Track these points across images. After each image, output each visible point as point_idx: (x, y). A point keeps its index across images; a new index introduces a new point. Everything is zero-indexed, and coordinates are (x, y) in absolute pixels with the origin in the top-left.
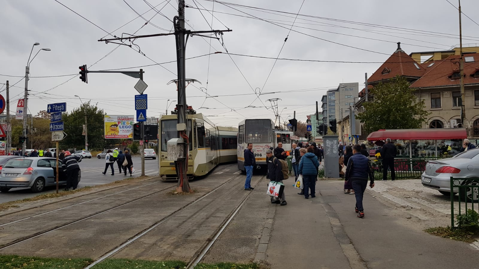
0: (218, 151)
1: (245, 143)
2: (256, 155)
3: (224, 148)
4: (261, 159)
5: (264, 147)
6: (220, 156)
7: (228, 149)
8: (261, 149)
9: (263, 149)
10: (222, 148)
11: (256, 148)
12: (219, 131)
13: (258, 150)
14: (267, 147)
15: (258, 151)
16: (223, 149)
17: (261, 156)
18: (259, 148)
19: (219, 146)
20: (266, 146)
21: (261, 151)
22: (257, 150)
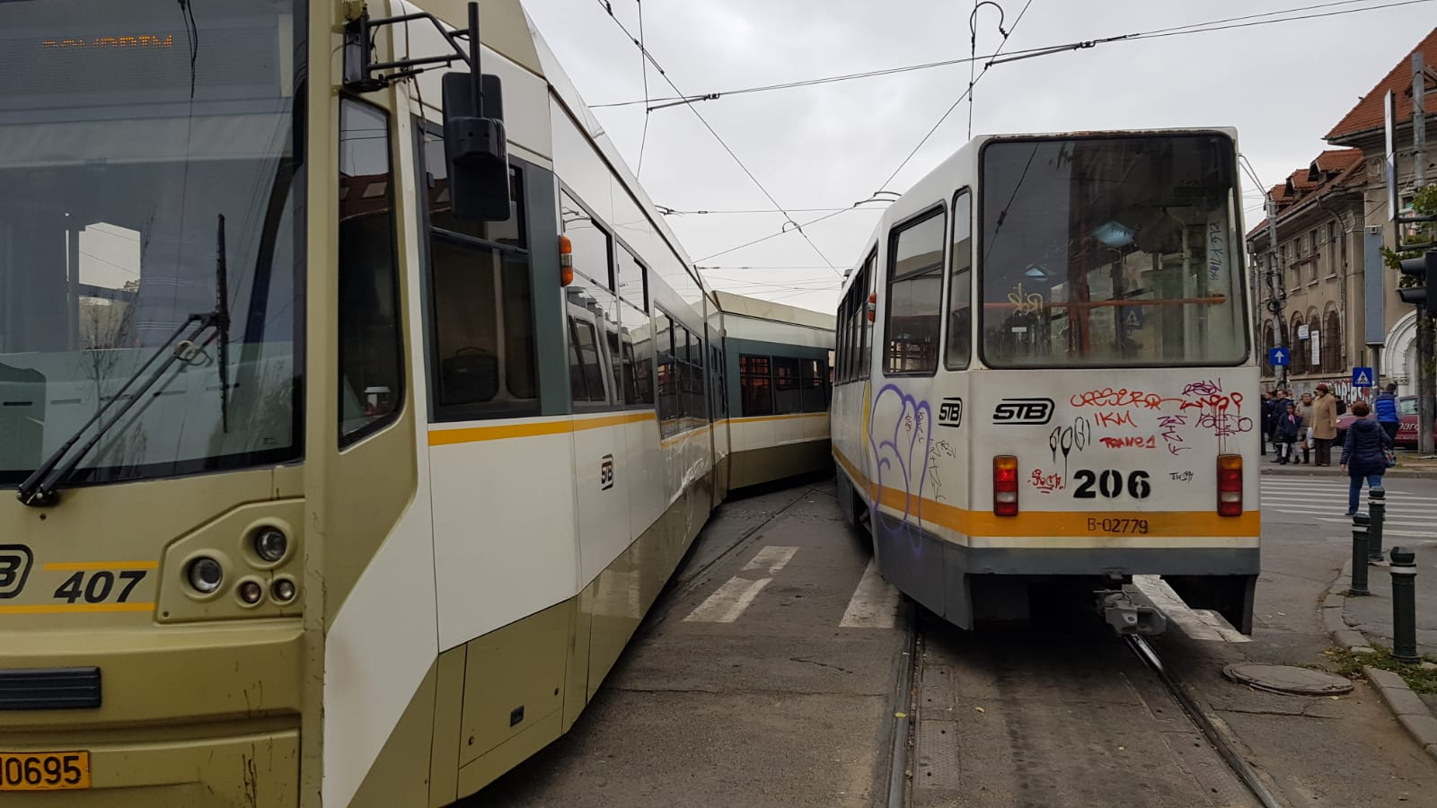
0: (720, 427)
1: (976, 363)
2: (1095, 488)
3: (755, 405)
4: (1142, 525)
5: (1172, 409)
6: (730, 455)
7: (771, 413)
8: (1146, 421)
9: (1168, 421)
10: (741, 412)
11: (1089, 411)
12: (725, 316)
13: (1113, 431)
14: (1207, 409)
15: (1108, 441)
16: (745, 414)
17: (1146, 492)
18: (1122, 411)
19: (725, 398)
20: (1193, 398)
21: (1139, 442)
22: (1100, 431)
